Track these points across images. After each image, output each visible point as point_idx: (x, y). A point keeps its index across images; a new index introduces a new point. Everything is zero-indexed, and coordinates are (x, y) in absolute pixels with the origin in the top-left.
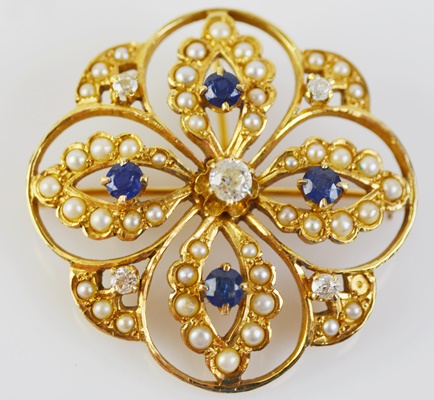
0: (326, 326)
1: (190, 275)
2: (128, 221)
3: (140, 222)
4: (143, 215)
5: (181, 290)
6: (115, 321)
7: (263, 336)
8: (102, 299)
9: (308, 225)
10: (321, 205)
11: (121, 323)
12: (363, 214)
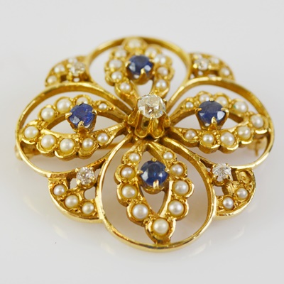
0: (225, 203)
1: (130, 172)
2: (85, 144)
3: (94, 144)
4: (95, 138)
5: (125, 181)
6: (81, 208)
7: (183, 209)
8: (71, 194)
9: (205, 139)
10: (212, 122)
11: (85, 208)
12: (241, 133)
